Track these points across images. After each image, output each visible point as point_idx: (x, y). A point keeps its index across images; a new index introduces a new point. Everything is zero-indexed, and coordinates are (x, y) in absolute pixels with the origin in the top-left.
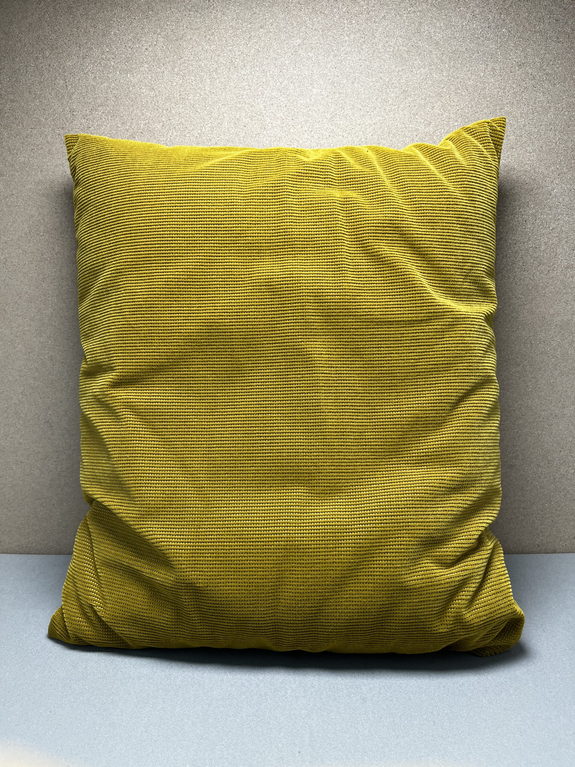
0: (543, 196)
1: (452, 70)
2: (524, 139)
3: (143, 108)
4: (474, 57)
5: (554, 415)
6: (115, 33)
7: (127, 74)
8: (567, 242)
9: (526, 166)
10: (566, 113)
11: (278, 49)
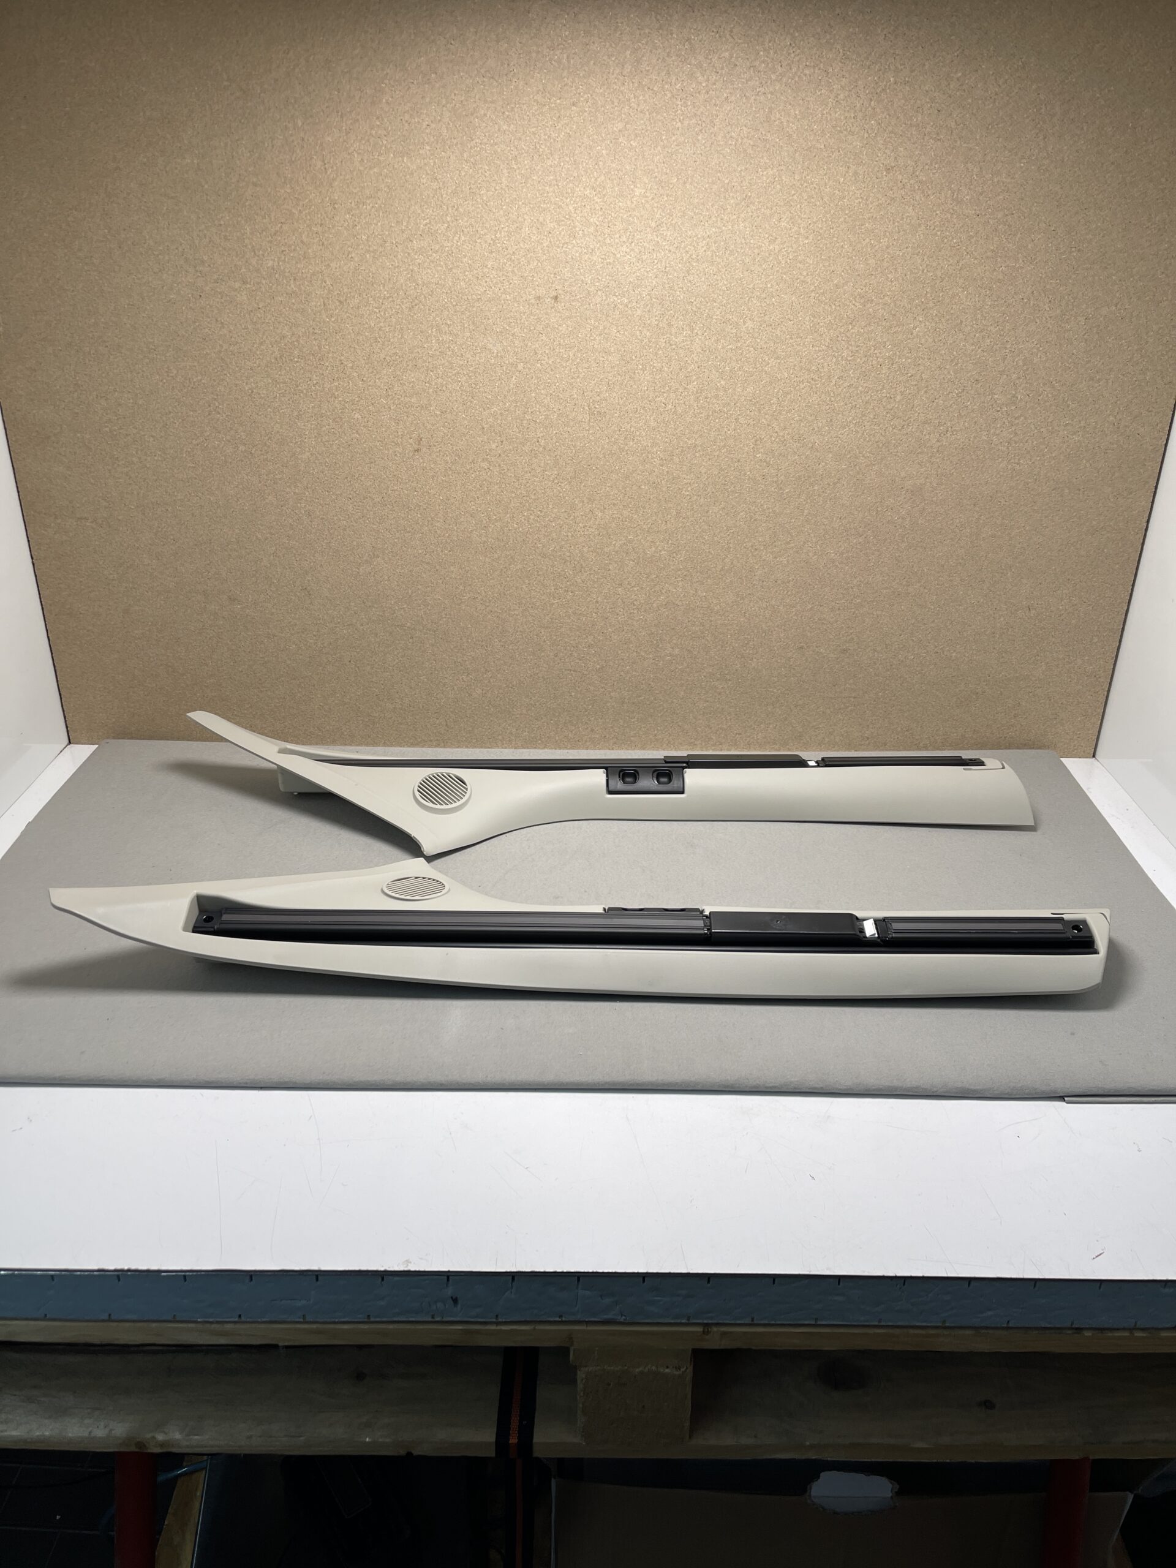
0: (903, 335)
1: (805, 173)
2: (885, 264)
3: (423, 204)
4: (833, 157)
5: (896, 594)
6: (387, 100)
7: (403, 157)
8: (926, 392)
9: (886, 298)
10: (939, 233)
11: (594, 134)
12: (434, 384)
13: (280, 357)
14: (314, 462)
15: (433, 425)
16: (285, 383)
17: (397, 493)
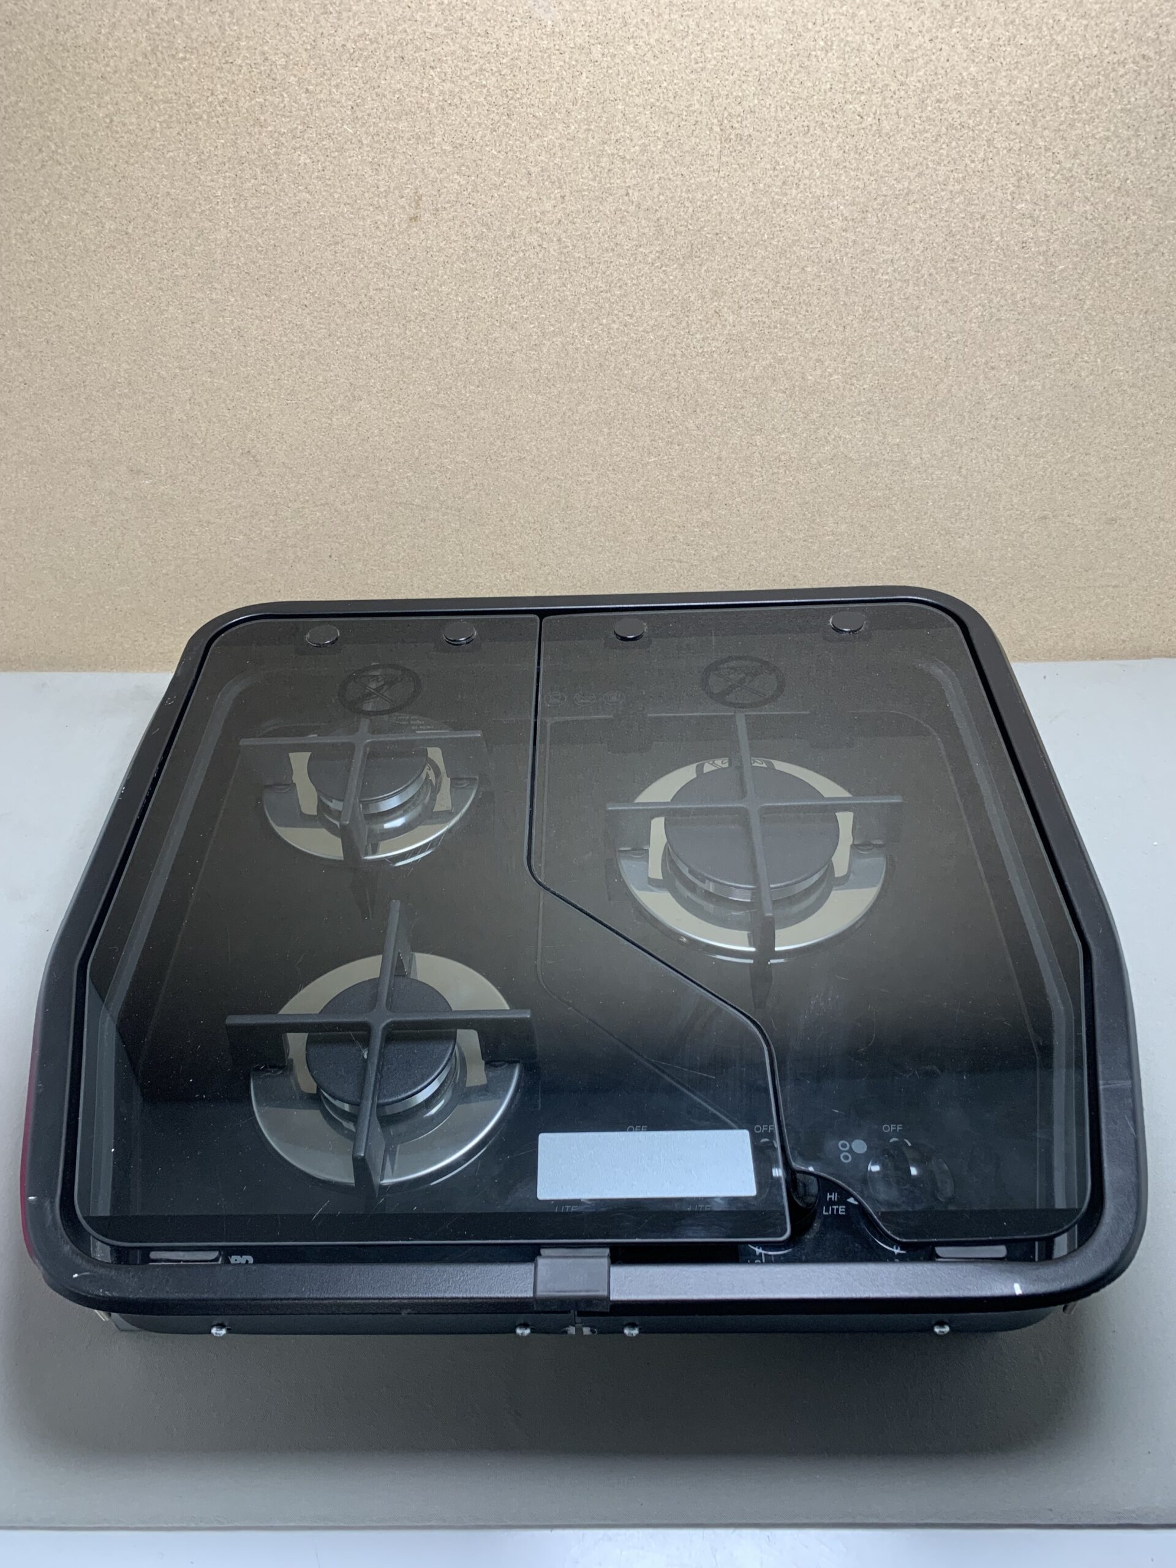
12: (437, 93)
13: (152, 50)
14: (237, 246)
15: (440, 171)
16: (167, 101)
17: (385, 293)
